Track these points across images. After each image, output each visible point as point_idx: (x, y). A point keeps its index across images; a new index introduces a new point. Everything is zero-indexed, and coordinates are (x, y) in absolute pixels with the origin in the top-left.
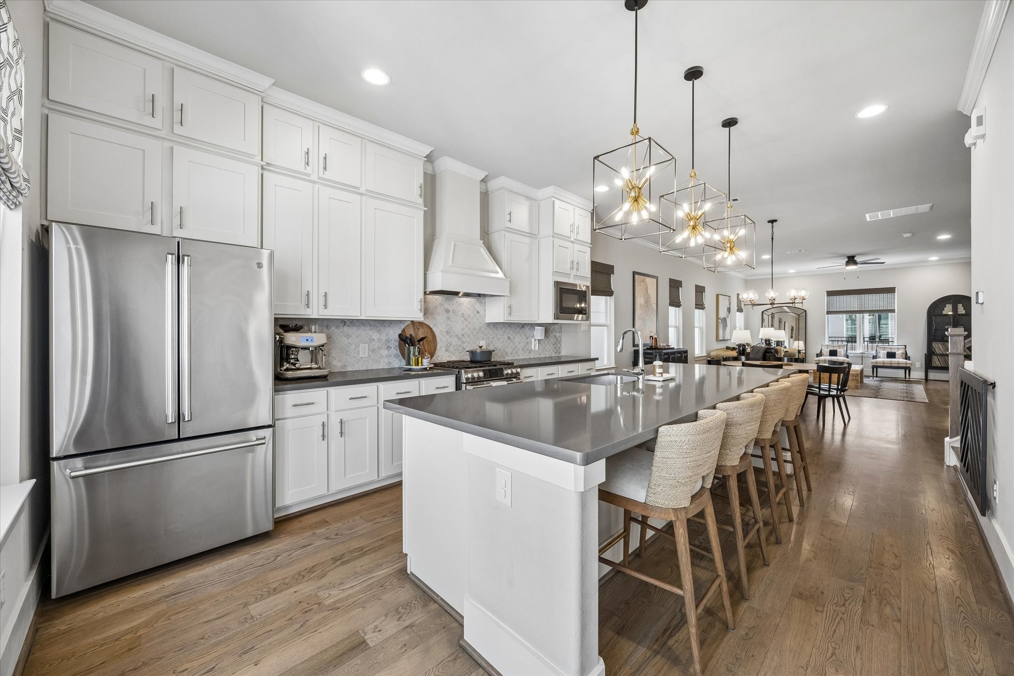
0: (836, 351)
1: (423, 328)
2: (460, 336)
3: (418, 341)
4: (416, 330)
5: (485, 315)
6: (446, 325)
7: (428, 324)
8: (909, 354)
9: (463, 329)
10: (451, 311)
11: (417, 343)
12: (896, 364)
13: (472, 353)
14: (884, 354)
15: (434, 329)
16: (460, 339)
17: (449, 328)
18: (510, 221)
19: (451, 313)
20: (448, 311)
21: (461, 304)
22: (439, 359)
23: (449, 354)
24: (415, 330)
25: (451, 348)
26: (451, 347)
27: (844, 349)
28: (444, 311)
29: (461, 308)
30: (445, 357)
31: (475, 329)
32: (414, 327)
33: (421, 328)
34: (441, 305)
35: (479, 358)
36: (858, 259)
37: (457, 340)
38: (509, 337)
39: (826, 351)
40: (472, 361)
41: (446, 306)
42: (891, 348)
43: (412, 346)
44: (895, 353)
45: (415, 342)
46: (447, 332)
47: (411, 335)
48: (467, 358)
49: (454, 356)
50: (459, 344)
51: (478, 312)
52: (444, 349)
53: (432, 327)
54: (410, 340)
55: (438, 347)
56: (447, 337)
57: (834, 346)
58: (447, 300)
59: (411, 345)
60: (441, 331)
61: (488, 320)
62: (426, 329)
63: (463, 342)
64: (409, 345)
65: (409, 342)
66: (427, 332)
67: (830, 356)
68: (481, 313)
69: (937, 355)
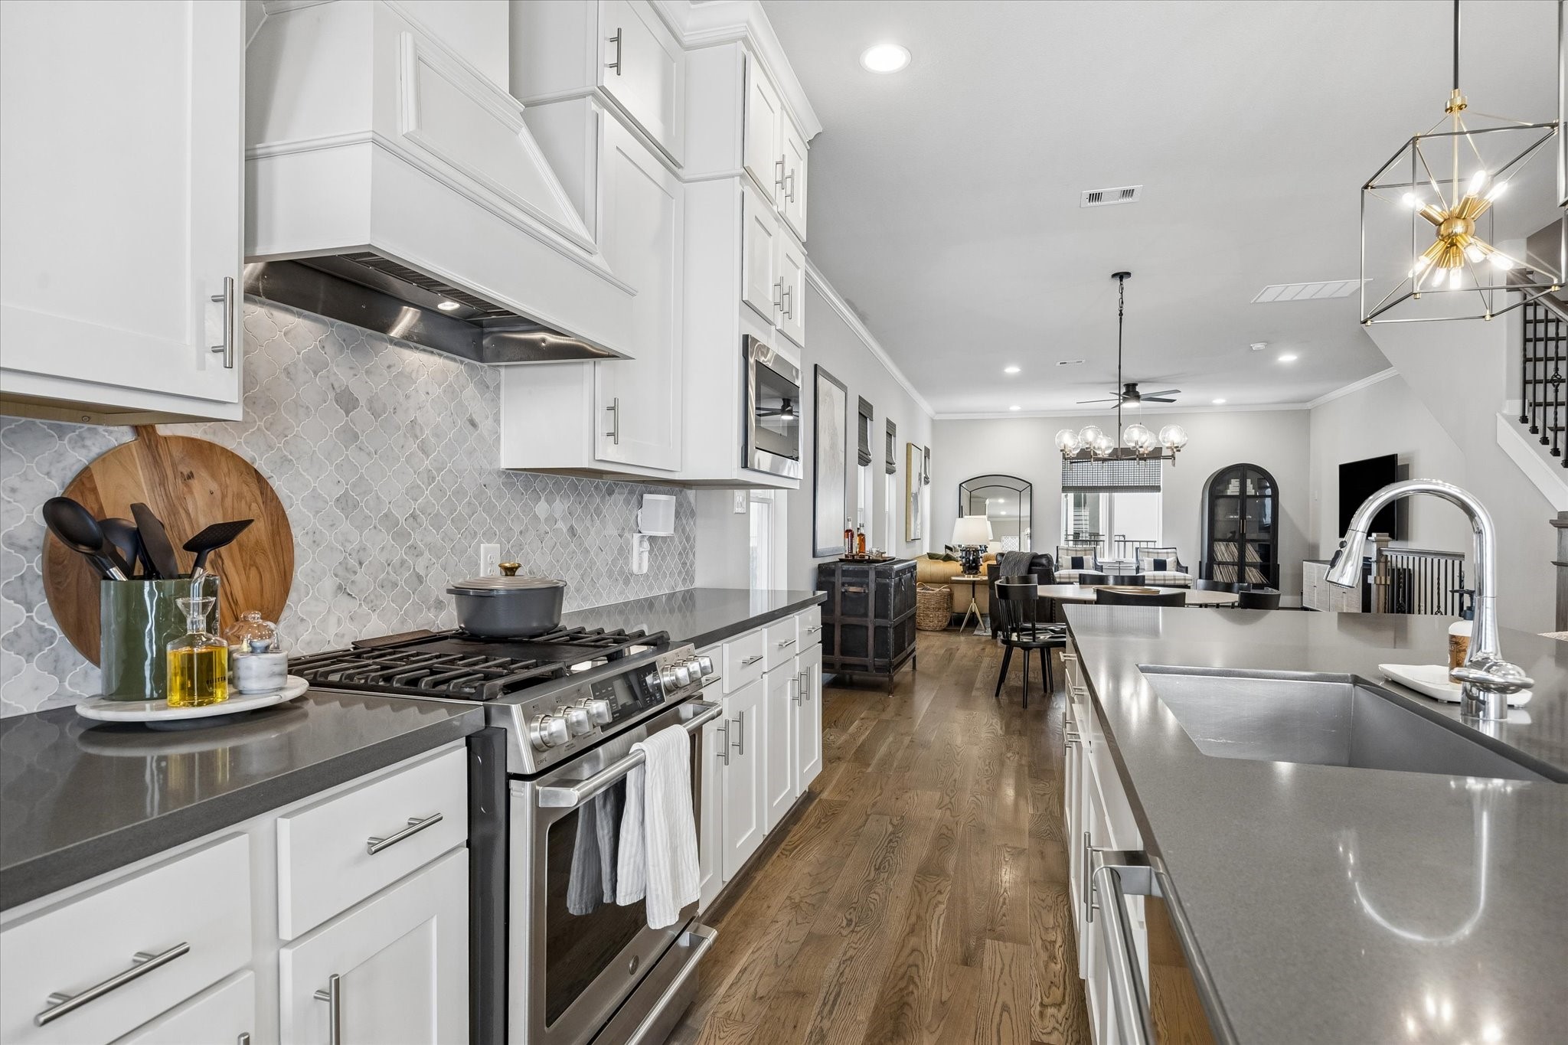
0: (1081, 559)
1: (213, 476)
2: (402, 521)
3: (189, 547)
4: (174, 485)
5: (498, 439)
6: (339, 467)
7: (246, 453)
8: (1183, 564)
9: (413, 491)
10: (363, 402)
11: (183, 560)
12: (1171, 580)
13: (473, 598)
14: (1149, 563)
15: (278, 484)
16: (401, 536)
17: (354, 486)
18: (617, 65)
19: (362, 412)
20: (347, 401)
21: (404, 378)
22: (306, 636)
23: (353, 605)
24: (163, 483)
25: (362, 577)
26: (361, 571)
27: (1091, 555)
28: (331, 395)
29: (407, 397)
30: (333, 620)
31: (459, 493)
32: (156, 462)
33: (202, 474)
34: (317, 367)
35: (506, 622)
36: (1139, 389)
37: (386, 538)
38: (572, 528)
39: (1067, 559)
40: (469, 637)
41: (342, 373)
42: (1158, 553)
43: (151, 573)
44: (1165, 561)
45: (168, 551)
46: (345, 503)
47: (138, 510)
48: (448, 619)
49: (374, 616)
50: (396, 560)
51: (473, 424)
52: (329, 584)
53: (262, 466)
54: (136, 538)
55: (299, 575)
56: (345, 526)
57: (1076, 550)
58: (344, 344)
59: (139, 569)
60: (315, 496)
61: (506, 462)
62: (234, 483)
63: (414, 547)
64: (128, 571)
65: (124, 550)
66: (239, 496)
67: (1073, 568)
68: (485, 425)
69: (1219, 563)
